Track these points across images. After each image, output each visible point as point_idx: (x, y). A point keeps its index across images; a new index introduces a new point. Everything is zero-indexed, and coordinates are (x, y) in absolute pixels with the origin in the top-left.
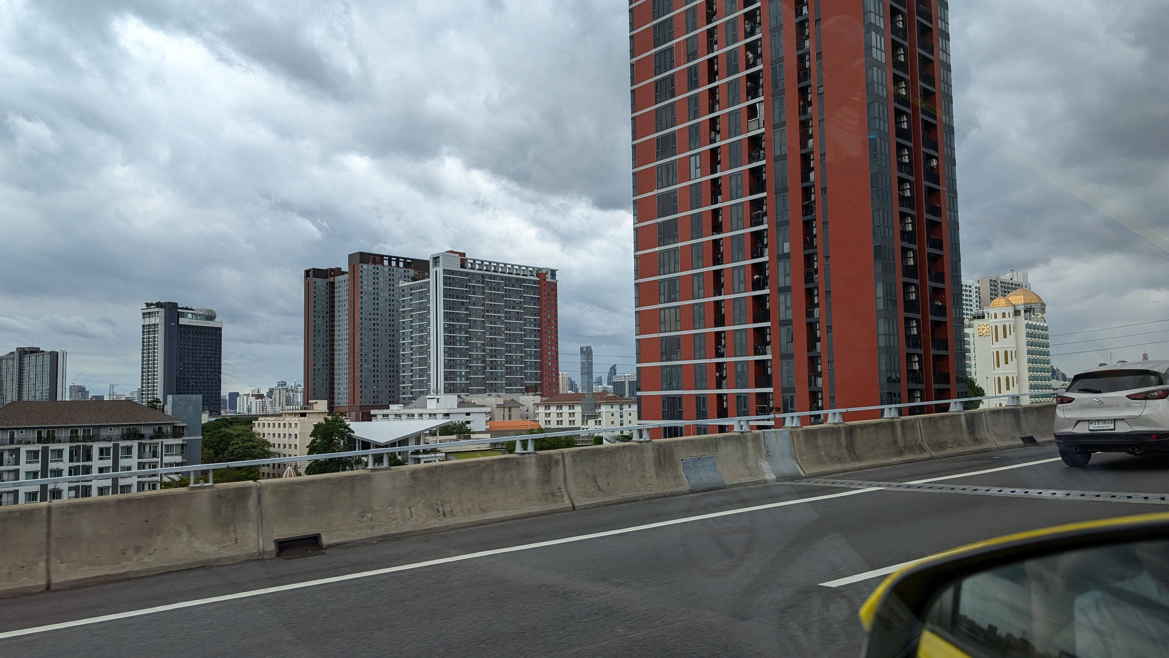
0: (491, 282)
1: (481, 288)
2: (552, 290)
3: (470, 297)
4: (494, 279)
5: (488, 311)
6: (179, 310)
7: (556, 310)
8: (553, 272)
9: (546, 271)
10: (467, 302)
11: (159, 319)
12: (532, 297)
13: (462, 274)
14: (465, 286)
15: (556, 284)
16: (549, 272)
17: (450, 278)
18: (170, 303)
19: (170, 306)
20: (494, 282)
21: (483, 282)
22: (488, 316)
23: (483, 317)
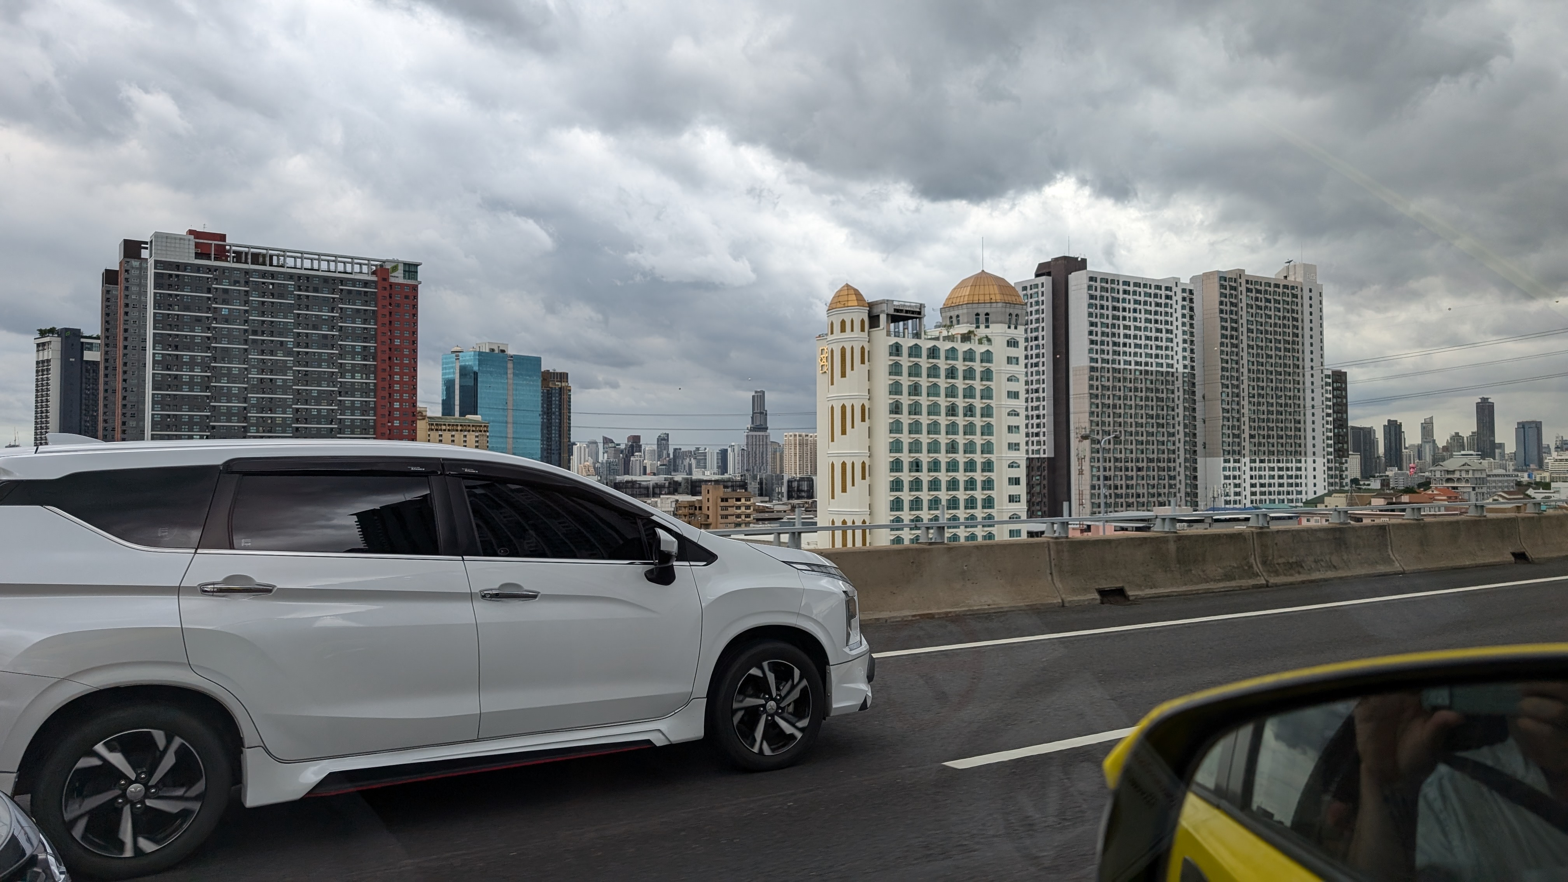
0: (264, 283)
1: (243, 293)
2: (407, 297)
3: (215, 308)
4: (273, 278)
5: (255, 333)
6: (83, 340)
7: (415, 332)
8: (411, 269)
9: (394, 264)
10: (208, 318)
11: (53, 353)
12: (358, 310)
13: (198, 268)
14: (206, 290)
15: (415, 288)
16: (401, 268)
17: (171, 275)
18: (67, 330)
19: (68, 333)
20: (273, 284)
21: (247, 283)
22: (254, 341)
23: (246, 342)
